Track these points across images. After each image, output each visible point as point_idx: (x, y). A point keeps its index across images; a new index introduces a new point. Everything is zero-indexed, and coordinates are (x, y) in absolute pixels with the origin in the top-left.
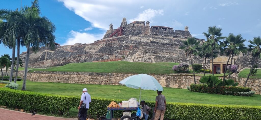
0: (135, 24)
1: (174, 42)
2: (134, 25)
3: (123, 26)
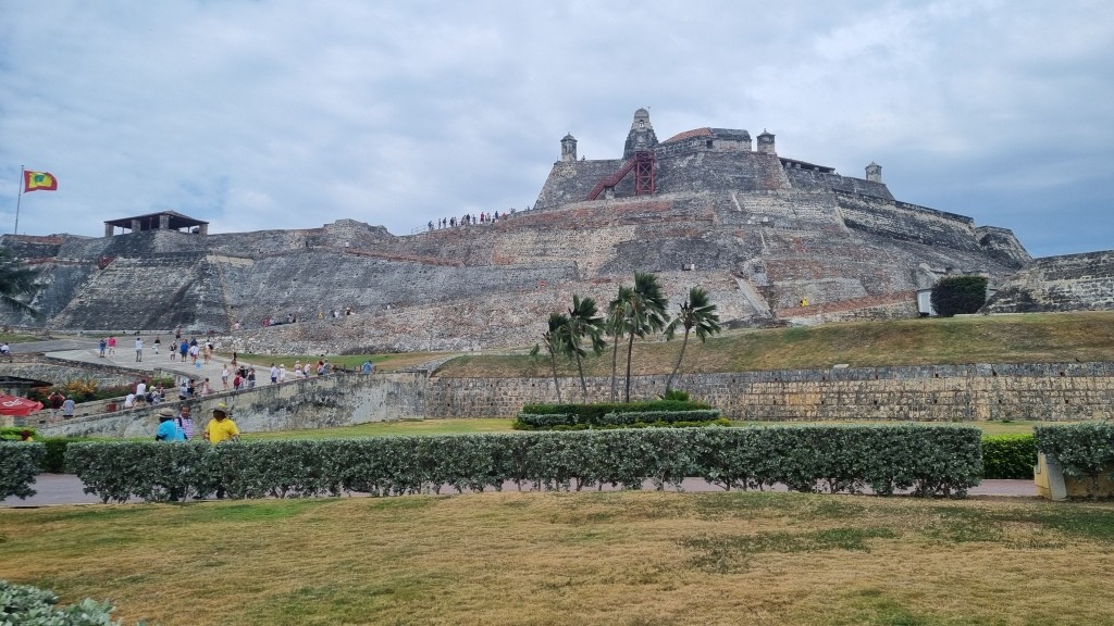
0: (714, 143)
1: (905, 229)
2: (710, 144)
3: (637, 148)
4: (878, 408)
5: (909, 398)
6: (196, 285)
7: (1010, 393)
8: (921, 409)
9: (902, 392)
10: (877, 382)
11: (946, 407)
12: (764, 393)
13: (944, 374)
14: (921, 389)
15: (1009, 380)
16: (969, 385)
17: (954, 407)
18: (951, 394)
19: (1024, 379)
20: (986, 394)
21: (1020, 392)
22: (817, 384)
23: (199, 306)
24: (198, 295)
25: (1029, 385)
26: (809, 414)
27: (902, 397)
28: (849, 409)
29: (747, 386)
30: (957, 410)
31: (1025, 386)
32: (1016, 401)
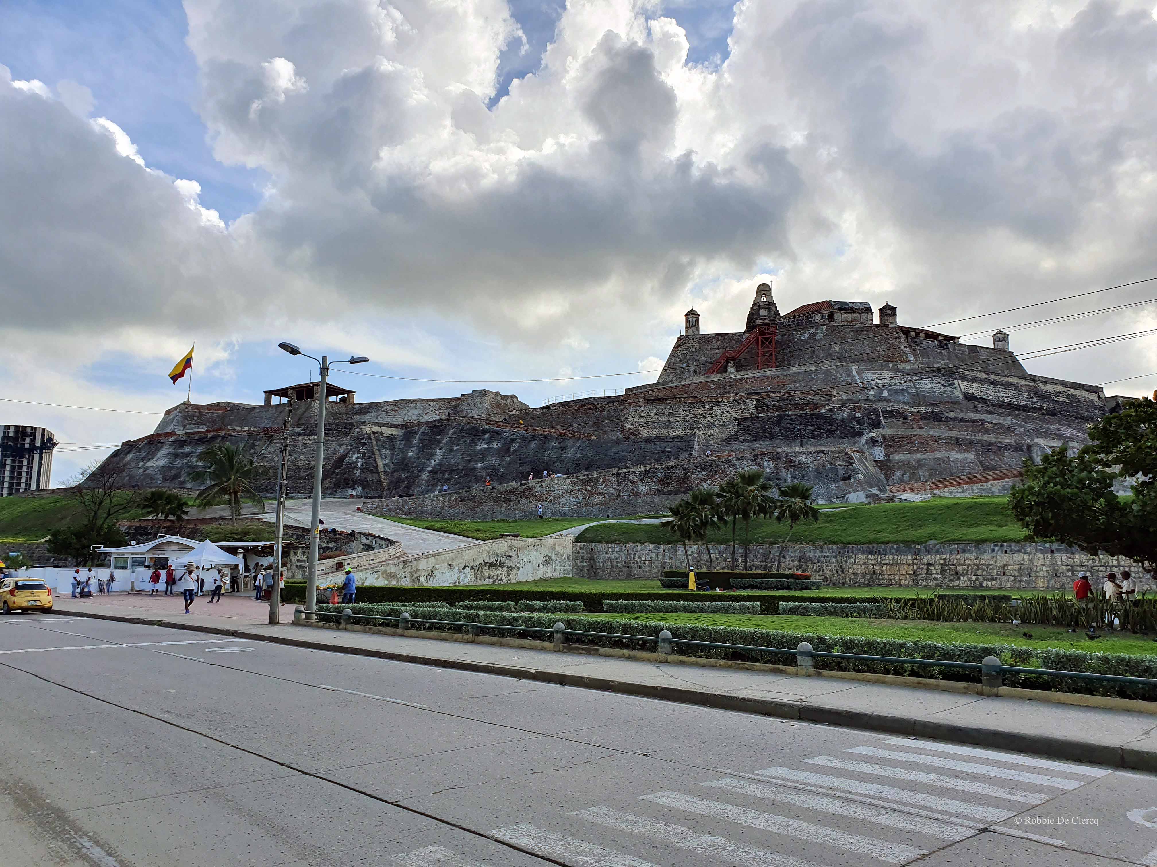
0: (836, 316)
3: (759, 321)
4: (959, 579)
5: (983, 570)
6: (354, 454)
7: (1064, 568)
8: (993, 579)
9: (978, 566)
10: (958, 557)
11: (1012, 578)
12: (864, 564)
13: (1011, 551)
14: (992, 562)
15: (1064, 556)
16: (1031, 561)
17: (1019, 578)
18: (1016, 567)
19: (1077, 556)
20: (1044, 568)
21: (1072, 566)
22: (910, 557)
23: (358, 473)
24: (356, 463)
25: (1081, 562)
26: (902, 582)
27: (977, 570)
28: (935, 579)
29: (850, 557)
30: (1020, 581)
31: (1078, 562)
32: (1069, 574)
